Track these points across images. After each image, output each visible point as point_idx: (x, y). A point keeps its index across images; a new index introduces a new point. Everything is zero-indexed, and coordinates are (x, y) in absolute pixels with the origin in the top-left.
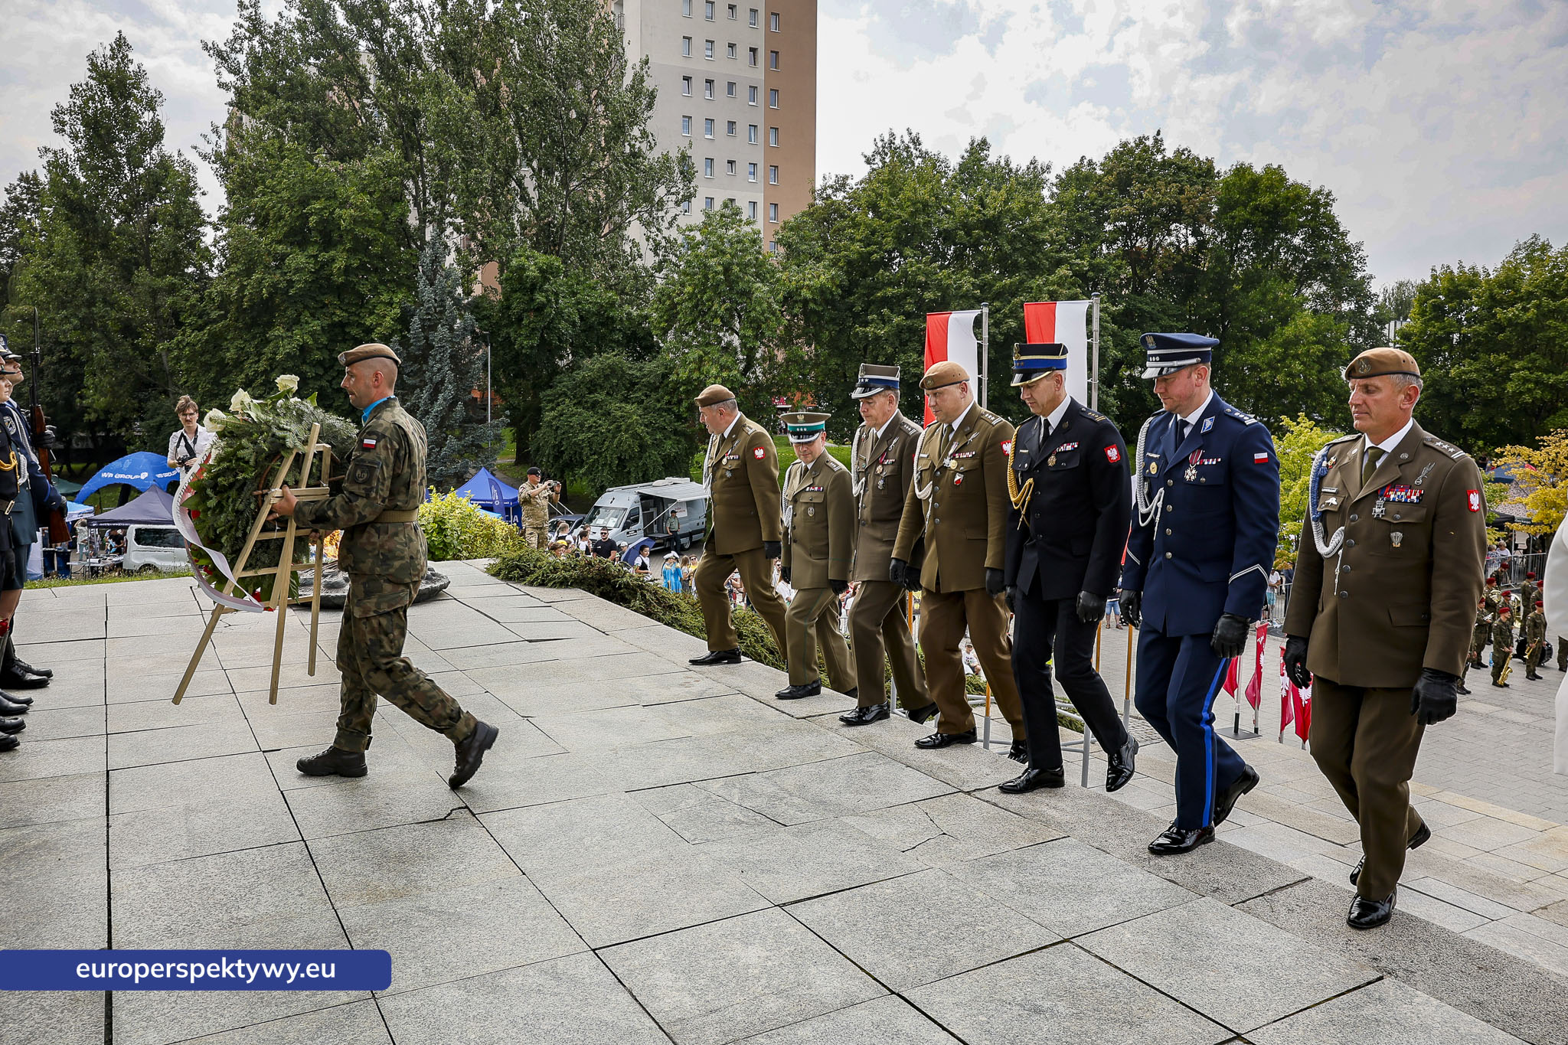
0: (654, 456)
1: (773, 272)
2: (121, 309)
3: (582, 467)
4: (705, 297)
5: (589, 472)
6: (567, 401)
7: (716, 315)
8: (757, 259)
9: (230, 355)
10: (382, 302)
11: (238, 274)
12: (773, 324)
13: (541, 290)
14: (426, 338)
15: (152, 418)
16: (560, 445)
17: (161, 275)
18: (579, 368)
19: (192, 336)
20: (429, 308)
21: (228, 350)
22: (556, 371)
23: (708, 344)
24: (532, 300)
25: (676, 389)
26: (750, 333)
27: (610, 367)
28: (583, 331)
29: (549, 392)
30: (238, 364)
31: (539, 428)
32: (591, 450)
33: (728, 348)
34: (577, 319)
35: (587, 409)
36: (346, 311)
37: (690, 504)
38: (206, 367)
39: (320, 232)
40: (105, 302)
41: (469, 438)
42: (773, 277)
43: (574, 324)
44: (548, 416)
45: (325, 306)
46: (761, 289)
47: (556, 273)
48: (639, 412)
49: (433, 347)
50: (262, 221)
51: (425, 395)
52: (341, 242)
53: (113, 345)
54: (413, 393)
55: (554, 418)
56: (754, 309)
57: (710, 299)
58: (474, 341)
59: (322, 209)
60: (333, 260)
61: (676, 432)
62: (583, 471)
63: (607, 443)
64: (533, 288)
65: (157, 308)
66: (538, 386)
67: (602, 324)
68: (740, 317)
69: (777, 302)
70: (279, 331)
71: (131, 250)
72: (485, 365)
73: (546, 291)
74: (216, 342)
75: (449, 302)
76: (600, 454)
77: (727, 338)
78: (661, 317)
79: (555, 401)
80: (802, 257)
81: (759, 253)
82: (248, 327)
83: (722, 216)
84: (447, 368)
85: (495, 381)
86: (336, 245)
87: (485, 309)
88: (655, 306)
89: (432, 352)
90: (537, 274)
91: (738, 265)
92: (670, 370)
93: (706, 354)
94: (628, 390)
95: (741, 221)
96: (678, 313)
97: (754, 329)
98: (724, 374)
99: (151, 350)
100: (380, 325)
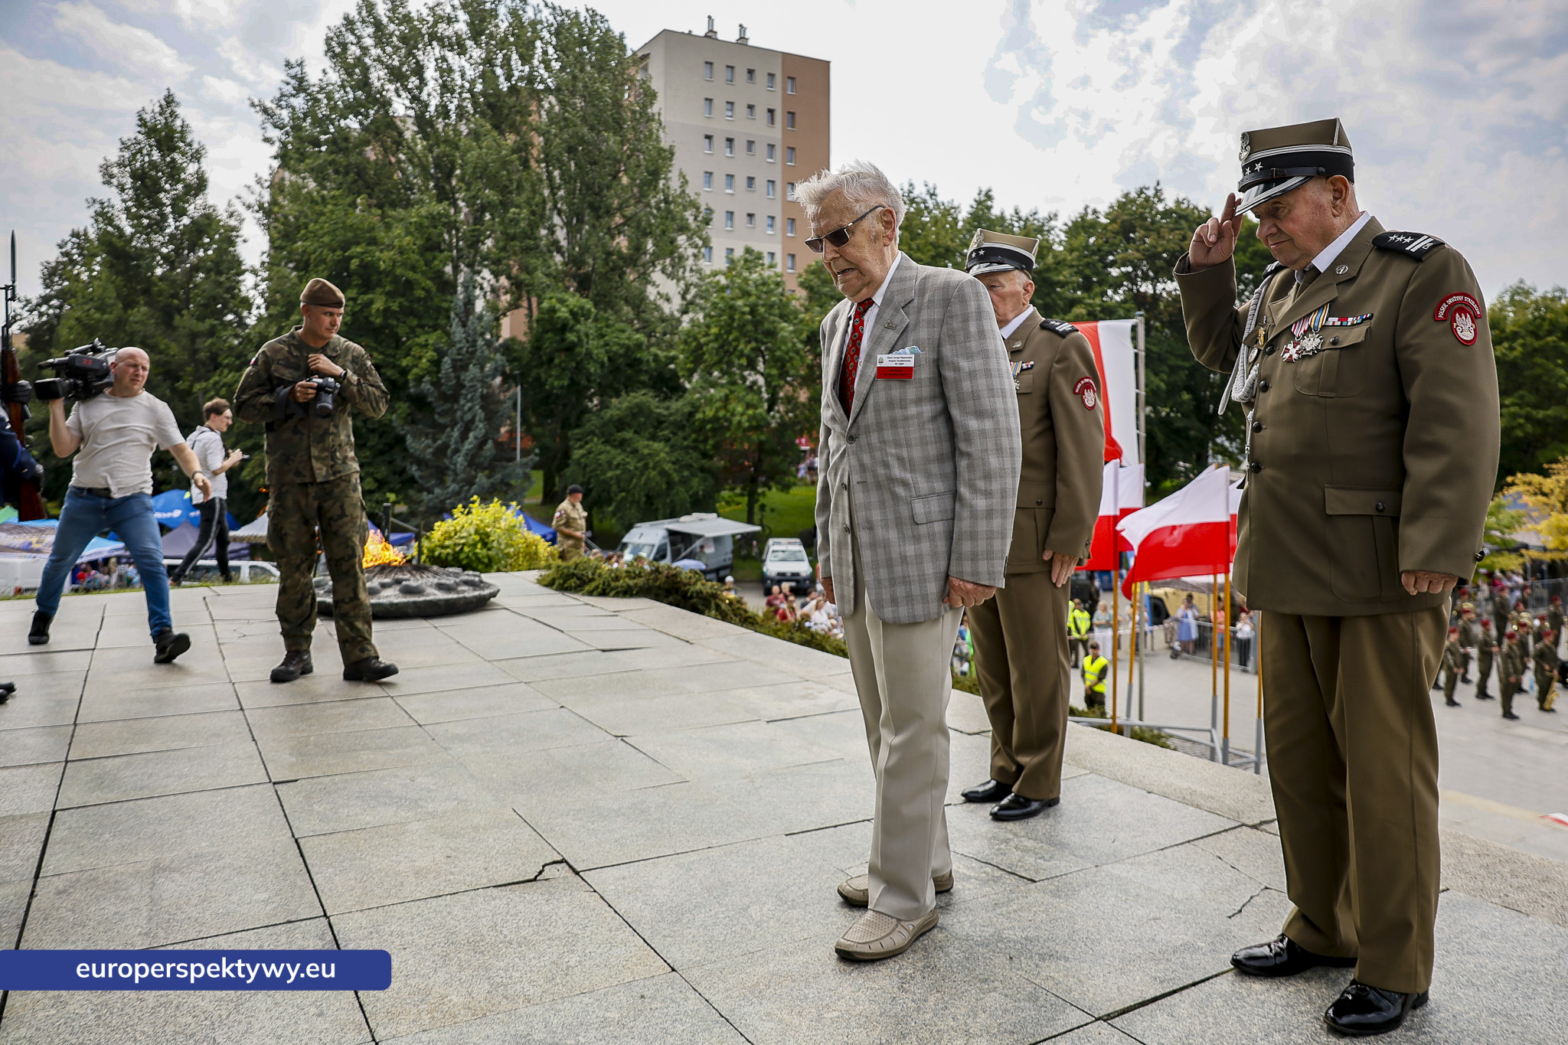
0: (682, 494)
1: (796, 313)
3: (610, 505)
4: (731, 337)
5: (618, 509)
6: (595, 439)
7: (741, 355)
8: (781, 300)
10: (418, 344)
11: (277, 315)
12: (797, 362)
13: (572, 330)
14: (458, 378)
16: (588, 482)
17: (201, 319)
18: (607, 407)
20: (461, 348)
22: (586, 410)
23: (734, 383)
24: (563, 340)
25: (701, 429)
26: (774, 372)
27: (637, 405)
28: (611, 372)
29: (577, 431)
31: (567, 465)
32: (619, 487)
33: (753, 388)
34: (606, 359)
35: (615, 447)
36: (381, 353)
37: (717, 540)
39: (361, 276)
41: (498, 476)
42: (796, 318)
43: (602, 365)
44: (577, 454)
46: (786, 328)
47: (587, 316)
48: (667, 449)
49: (463, 387)
50: (303, 267)
51: (456, 434)
52: (379, 284)
54: (443, 432)
55: (583, 456)
56: (779, 349)
57: (736, 339)
58: (504, 382)
59: (363, 253)
60: (371, 302)
61: (702, 469)
62: (611, 509)
63: (635, 481)
64: (564, 328)
65: (195, 352)
66: (566, 425)
67: (630, 365)
68: (763, 357)
69: (802, 342)
71: (175, 296)
72: (515, 405)
73: (578, 332)
75: (480, 342)
76: (628, 491)
77: (751, 377)
78: (687, 358)
79: (584, 440)
80: (824, 299)
81: (782, 295)
83: (746, 261)
84: (477, 407)
85: (524, 421)
86: (374, 289)
87: (515, 351)
88: (682, 347)
89: (464, 392)
90: (567, 315)
91: (763, 306)
92: (695, 408)
93: (732, 392)
94: (656, 428)
95: (763, 265)
96: (704, 354)
97: (778, 369)
98: (750, 412)
100: (416, 366)
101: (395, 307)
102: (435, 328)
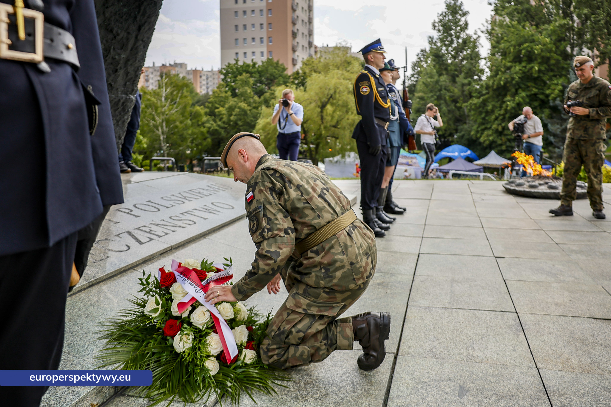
2: (451, 92)
9: (490, 108)
11: (494, 75)
15: (460, 132)
17: (465, 78)
19: (475, 101)
21: (489, 106)
30: (493, 111)
36: (536, 88)
38: (481, 113)
40: (445, 89)
45: (528, 87)
50: (504, 54)
52: (536, 59)
53: (447, 105)
60: (533, 67)
65: (463, 91)
70: (508, 98)
71: (456, 70)
74: (484, 103)
82: (498, 96)
86: (534, 62)
99: (461, 107)
100: (552, 93)
101: (543, 68)
102: (561, 76)
